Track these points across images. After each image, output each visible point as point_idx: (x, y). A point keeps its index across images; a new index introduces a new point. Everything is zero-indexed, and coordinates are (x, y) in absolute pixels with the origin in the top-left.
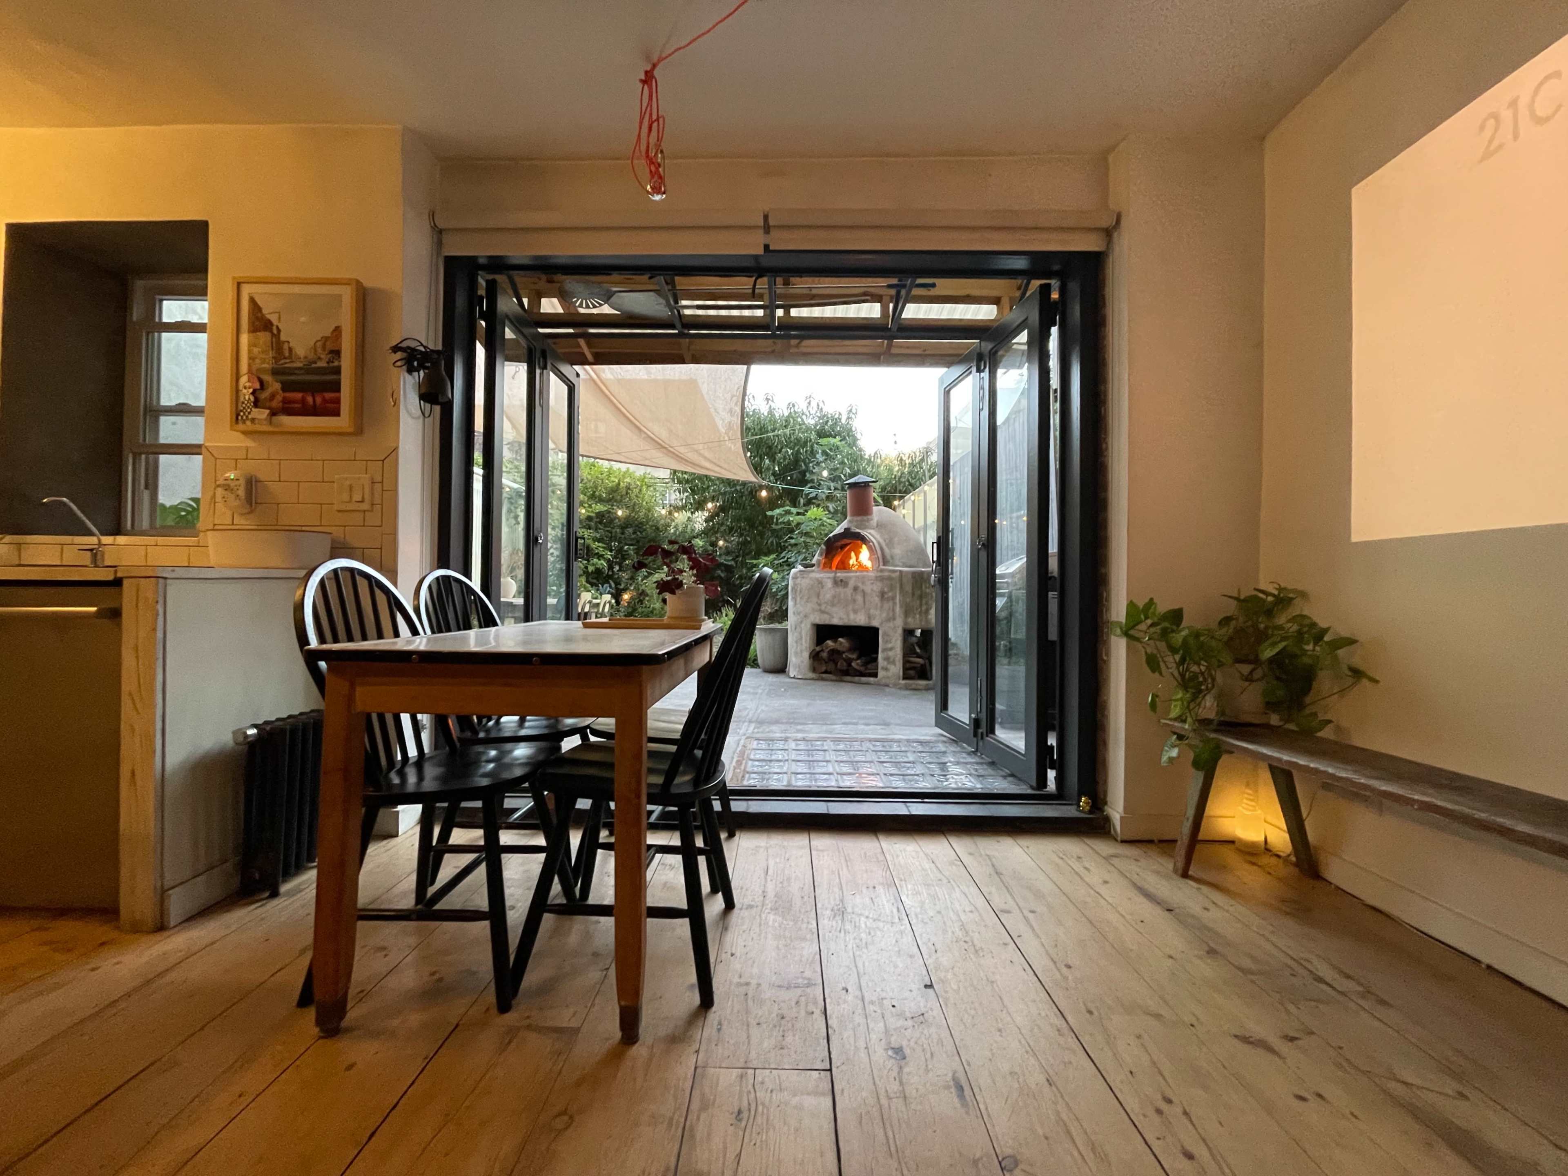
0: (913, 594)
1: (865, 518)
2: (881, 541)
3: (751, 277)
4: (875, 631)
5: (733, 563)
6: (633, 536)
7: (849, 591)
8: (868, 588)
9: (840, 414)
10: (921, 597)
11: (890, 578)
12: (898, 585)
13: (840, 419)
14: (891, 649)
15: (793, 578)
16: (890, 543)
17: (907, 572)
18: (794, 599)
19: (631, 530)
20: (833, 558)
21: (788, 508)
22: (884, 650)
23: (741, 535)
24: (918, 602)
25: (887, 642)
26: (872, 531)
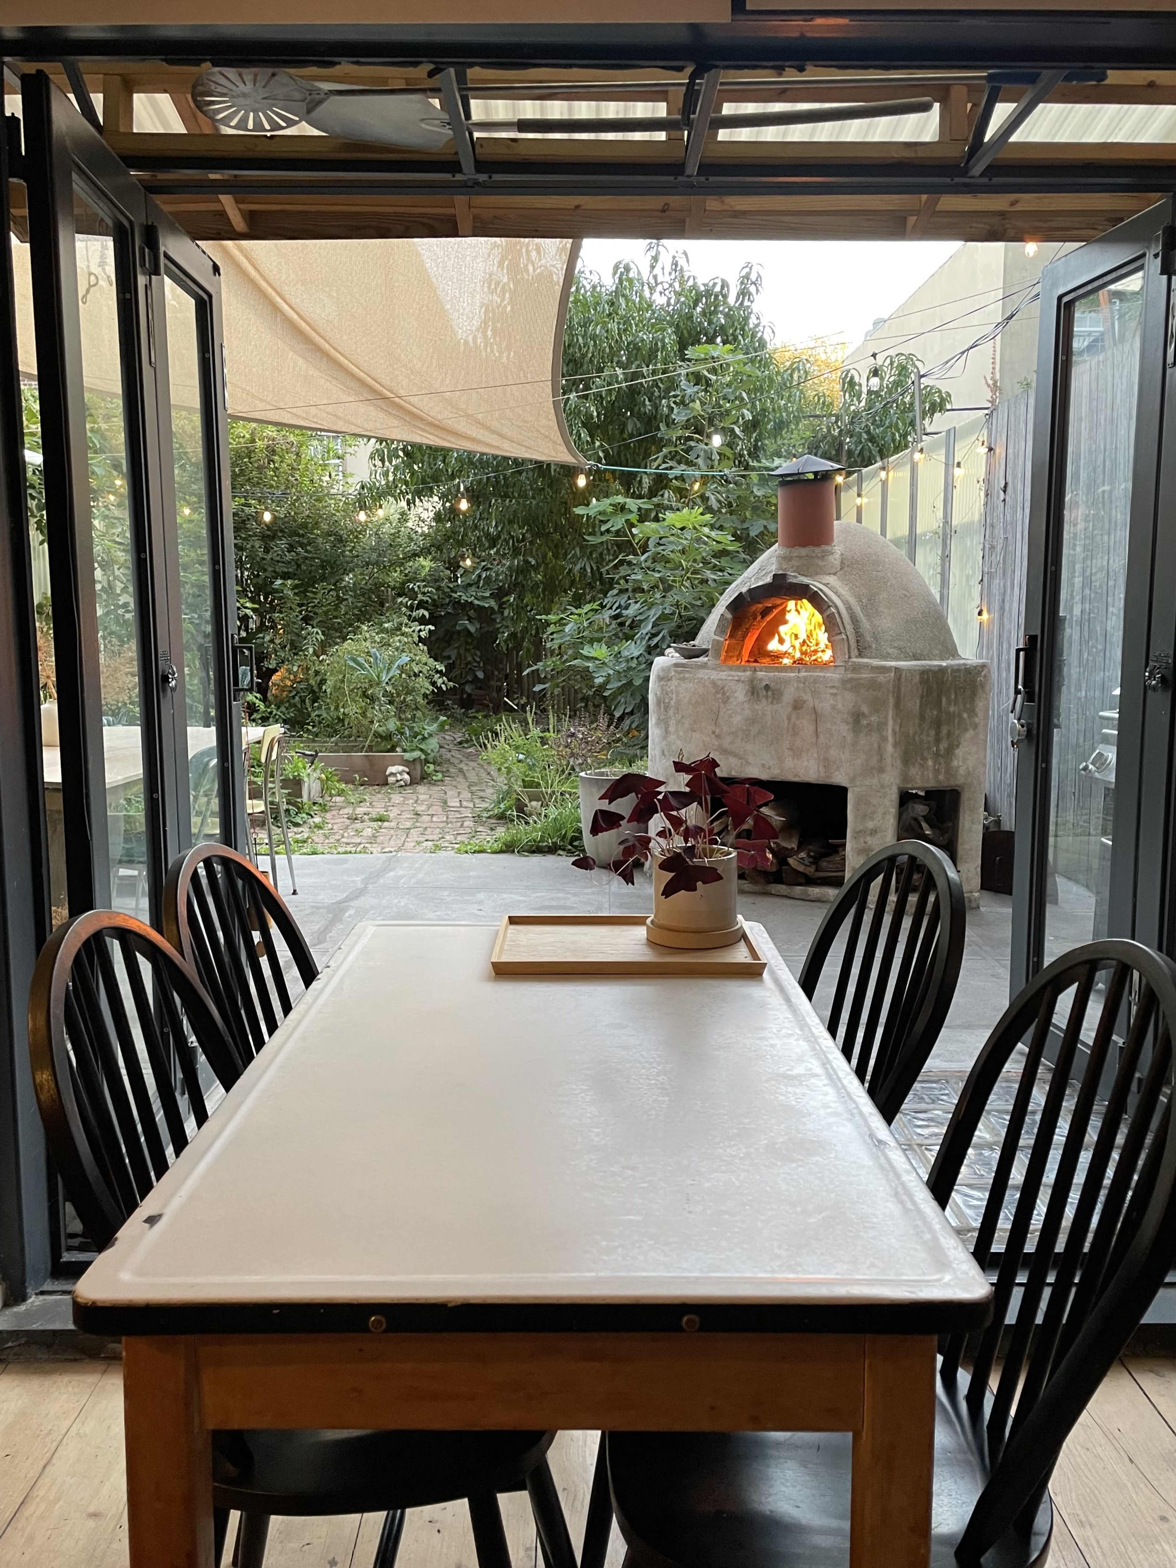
0: (922, 717)
1: (817, 550)
2: (852, 600)
3: (680, 69)
4: (840, 793)
5: (493, 603)
6: (289, 556)
7: (783, 709)
8: (825, 705)
9: (724, 284)
10: (937, 724)
11: (873, 685)
12: (891, 701)
13: (725, 297)
14: (874, 832)
15: (660, 679)
16: (870, 603)
17: (910, 670)
18: (663, 722)
19: (283, 544)
20: (744, 637)
21: (620, 499)
22: (858, 834)
23: (516, 552)
24: (932, 733)
25: (864, 816)
26: (832, 580)
